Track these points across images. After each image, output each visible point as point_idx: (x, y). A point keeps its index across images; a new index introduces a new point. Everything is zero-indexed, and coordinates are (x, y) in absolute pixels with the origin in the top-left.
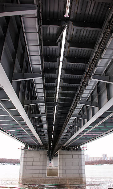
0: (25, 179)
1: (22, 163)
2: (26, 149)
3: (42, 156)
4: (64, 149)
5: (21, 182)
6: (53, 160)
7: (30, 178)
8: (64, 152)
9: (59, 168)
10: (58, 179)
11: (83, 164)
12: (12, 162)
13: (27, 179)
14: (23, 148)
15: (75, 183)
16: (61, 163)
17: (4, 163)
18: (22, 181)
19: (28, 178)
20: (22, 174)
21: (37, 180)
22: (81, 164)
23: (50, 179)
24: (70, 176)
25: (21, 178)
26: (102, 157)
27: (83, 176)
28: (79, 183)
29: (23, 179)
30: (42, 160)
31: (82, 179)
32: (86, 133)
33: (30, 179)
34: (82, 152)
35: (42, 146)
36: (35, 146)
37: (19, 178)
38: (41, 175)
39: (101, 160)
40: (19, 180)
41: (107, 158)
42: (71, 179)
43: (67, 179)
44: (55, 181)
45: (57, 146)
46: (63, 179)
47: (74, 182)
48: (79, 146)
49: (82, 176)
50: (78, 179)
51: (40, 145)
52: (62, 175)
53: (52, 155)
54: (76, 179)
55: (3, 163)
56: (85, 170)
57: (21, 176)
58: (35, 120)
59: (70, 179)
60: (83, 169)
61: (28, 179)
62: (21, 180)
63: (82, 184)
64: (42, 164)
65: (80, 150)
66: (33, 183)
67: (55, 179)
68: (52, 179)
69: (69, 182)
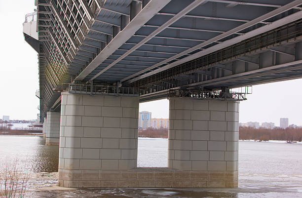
0: (80, 175)
5: (67, 182)
10: (171, 174)
13: (86, 174)
15: (214, 184)
18: (72, 180)
19: (87, 172)
21: (114, 176)
23: (148, 174)
25: (68, 171)
28: (222, 184)
29: (74, 174)
31: (232, 175)
33: (93, 174)
37: (62, 174)
40: (62, 179)
43: (192, 174)
44: (163, 180)
47: (211, 181)
49: (232, 167)
50: (222, 175)
52: (182, 165)
54: (215, 176)
57: (68, 166)
61: (90, 174)
62: (67, 176)
66: (103, 186)
67: (161, 173)
68: (155, 175)
69: (199, 183)
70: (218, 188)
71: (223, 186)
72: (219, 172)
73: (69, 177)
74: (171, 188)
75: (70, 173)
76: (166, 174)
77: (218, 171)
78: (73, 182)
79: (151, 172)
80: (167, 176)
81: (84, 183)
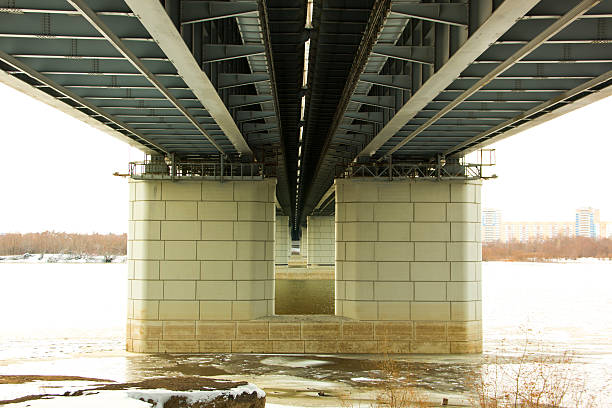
0: (159, 330)
1: (137, 249)
2: (155, 172)
3: (247, 212)
4: (367, 174)
5: (139, 343)
6: (307, 235)
7: (186, 324)
8: (369, 189)
9: (341, 271)
10: (336, 328)
11: (473, 251)
12: (98, 246)
13: (170, 328)
14: (140, 170)
15: (425, 347)
16: (352, 247)
17: (56, 256)
18: (146, 338)
19: (173, 324)
20: (139, 306)
21: (223, 332)
22: (461, 252)
23: (289, 328)
24: (396, 313)
25: (139, 323)
26: (574, 220)
27: (470, 315)
28: (443, 347)
29: (148, 329)
30: (245, 231)
31: (463, 329)
32: (469, 93)
33: (184, 328)
34: (469, 189)
35: (245, 159)
36: (206, 156)
37: (130, 328)
38: (243, 310)
39: (567, 239)
40: (130, 337)
41: (597, 225)
42: (404, 328)
43: (380, 328)
44: (321, 339)
45: (327, 157)
46: (360, 329)
47: (420, 342)
48: (453, 158)
49: (462, 313)
50: (443, 329)
51: (232, 154)
52: (358, 310)
53: (306, 209)
54: (428, 330)
55: (47, 256)
56: (478, 281)
57: (139, 313)
58: (205, 33)
59: (399, 330)
60: (470, 276)
61: (178, 328)
62: (137, 332)
63: (460, 354)
64: (246, 251)
65: (455, 175)
66: (202, 350)
67: (317, 327)
68: (304, 330)
69: (395, 344)
70: (434, 354)
71: (443, 351)
72: (435, 324)
73: (141, 333)
74: (337, 353)
75: (142, 327)
76: (326, 328)
77: (432, 322)
78: (148, 344)
79: (296, 324)
80: (327, 332)
81: (168, 346)
